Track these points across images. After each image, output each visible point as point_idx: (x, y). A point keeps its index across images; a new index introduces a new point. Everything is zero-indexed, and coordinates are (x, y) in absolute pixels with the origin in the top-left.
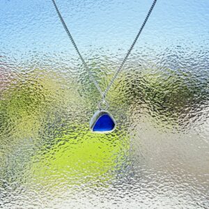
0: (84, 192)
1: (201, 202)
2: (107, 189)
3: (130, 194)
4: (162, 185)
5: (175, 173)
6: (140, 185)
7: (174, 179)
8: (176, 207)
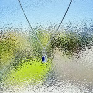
0: (38, 88)
1: (83, 90)
2: (47, 86)
3: (56, 88)
4: (68, 84)
5: (73, 79)
6: (60, 84)
7: (73, 81)
8: (73, 92)
